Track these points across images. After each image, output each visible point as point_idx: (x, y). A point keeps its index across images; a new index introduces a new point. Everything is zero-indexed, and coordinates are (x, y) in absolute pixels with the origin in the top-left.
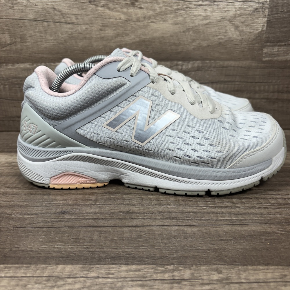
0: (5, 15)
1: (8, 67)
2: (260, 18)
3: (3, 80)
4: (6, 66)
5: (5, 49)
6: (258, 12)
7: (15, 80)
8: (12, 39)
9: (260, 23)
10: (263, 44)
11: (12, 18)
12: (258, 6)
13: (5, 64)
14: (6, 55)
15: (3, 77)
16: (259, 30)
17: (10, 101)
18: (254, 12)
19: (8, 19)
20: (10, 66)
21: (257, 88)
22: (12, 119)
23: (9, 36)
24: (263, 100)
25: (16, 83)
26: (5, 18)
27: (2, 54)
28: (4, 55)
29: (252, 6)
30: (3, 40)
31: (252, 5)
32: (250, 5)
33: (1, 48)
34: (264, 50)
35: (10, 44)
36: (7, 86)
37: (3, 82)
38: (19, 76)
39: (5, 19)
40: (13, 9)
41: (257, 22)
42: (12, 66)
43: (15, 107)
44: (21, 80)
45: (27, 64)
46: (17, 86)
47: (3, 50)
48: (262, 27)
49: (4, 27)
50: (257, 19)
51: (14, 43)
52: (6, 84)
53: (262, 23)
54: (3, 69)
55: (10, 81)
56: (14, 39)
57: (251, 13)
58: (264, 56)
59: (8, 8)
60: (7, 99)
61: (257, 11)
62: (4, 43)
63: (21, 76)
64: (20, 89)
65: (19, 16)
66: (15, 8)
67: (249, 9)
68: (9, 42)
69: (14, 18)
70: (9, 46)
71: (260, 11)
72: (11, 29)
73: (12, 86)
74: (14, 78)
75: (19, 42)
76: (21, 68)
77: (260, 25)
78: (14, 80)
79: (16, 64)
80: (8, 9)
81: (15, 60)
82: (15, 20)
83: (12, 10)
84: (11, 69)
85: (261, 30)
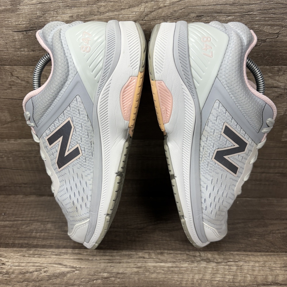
0: (2, 95)
1: (11, 142)
2: (283, 103)
3: (6, 153)
4: (8, 141)
5: (5, 126)
6: (282, 98)
7: (19, 153)
8: (12, 117)
9: (283, 108)
10: (284, 126)
11: (11, 98)
12: (283, 91)
13: (7, 139)
14: (7, 131)
15: (6, 151)
16: (281, 114)
17: (15, 170)
18: (278, 97)
19: (7, 99)
20: (12, 141)
21: (272, 164)
22: (18, 185)
23: (9, 115)
24: (277, 175)
25: (20, 155)
26: (3, 97)
27: (2, 130)
28: (5, 132)
29: (276, 92)
30: (3, 118)
31: (276, 90)
32: (275, 90)
33: (2, 125)
34: (284, 131)
35: (11, 122)
36: (11, 158)
37: (6, 154)
38: (22, 149)
39: (3, 99)
40: (11, 89)
41: (280, 106)
42: (14, 141)
43: (20, 175)
44: (25, 153)
45: (30, 139)
46: (22, 158)
47: (4, 126)
48: (284, 111)
49: (3, 106)
50: (281, 104)
51: (15, 121)
52: (10, 156)
53: (285, 108)
54: (6, 144)
55: (14, 153)
56: (14, 117)
57: (274, 98)
58: (284, 137)
59: (5, 88)
60: (11, 169)
61: (282, 96)
62: (4, 121)
63: (24, 150)
64: (24, 160)
65: (18, 96)
66: (13, 89)
67: (273, 94)
68: (9, 120)
69: (13, 98)
70: (10, 123)
71: (285, 96)
72: (11, 108)
73: (16, 158)
74: (17, 151)
75: (20, 120)
76: (25, 143)
77: (283, 110)
78: (17, 153)
79: (18, 139)
80: (6, 90)
81: (17, 136)
82: (14, 100)
83: (10, 91)
84: (14, 144)
85: (283, 114)
